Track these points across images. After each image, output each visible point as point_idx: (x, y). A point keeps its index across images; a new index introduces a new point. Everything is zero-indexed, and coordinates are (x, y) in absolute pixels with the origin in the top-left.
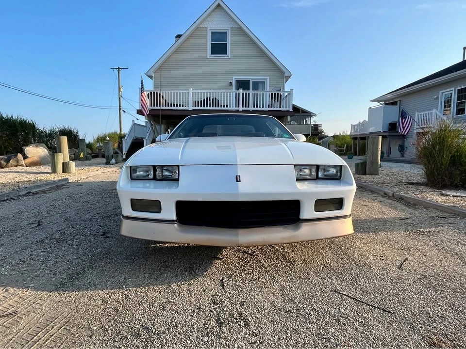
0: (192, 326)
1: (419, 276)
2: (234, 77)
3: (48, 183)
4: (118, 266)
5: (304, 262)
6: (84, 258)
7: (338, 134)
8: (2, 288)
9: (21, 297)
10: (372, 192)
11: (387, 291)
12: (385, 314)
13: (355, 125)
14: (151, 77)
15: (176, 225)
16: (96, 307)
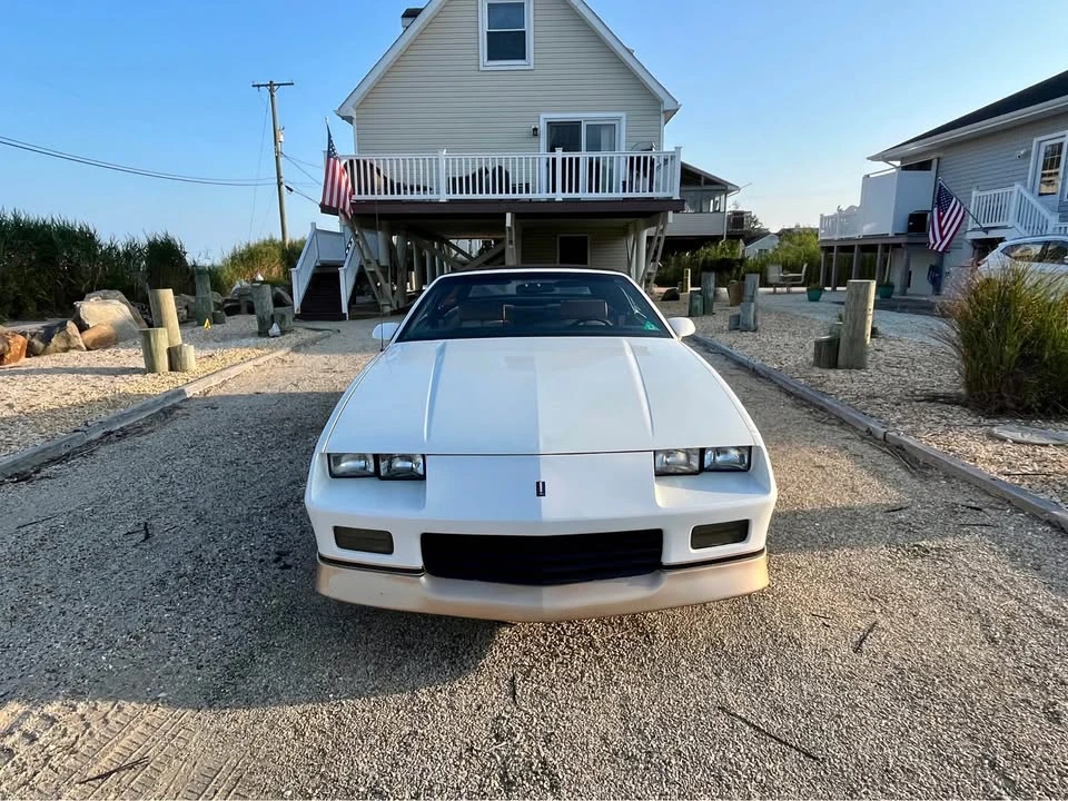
0: (458, 788)
1: (890, 671)
2: (543, 116)
3: (144, 403)
4: (314, 644)
5: (672, 634)
6: (247, 623)
7: (793, 226)
8: (111, 703)
9: (148, 724)
10: (842, 423)
11: (821, 708)
12: (807, 763)
13: (829, 218)
14: (349, 119)
15: (422, 578)
16: (284, 745)
